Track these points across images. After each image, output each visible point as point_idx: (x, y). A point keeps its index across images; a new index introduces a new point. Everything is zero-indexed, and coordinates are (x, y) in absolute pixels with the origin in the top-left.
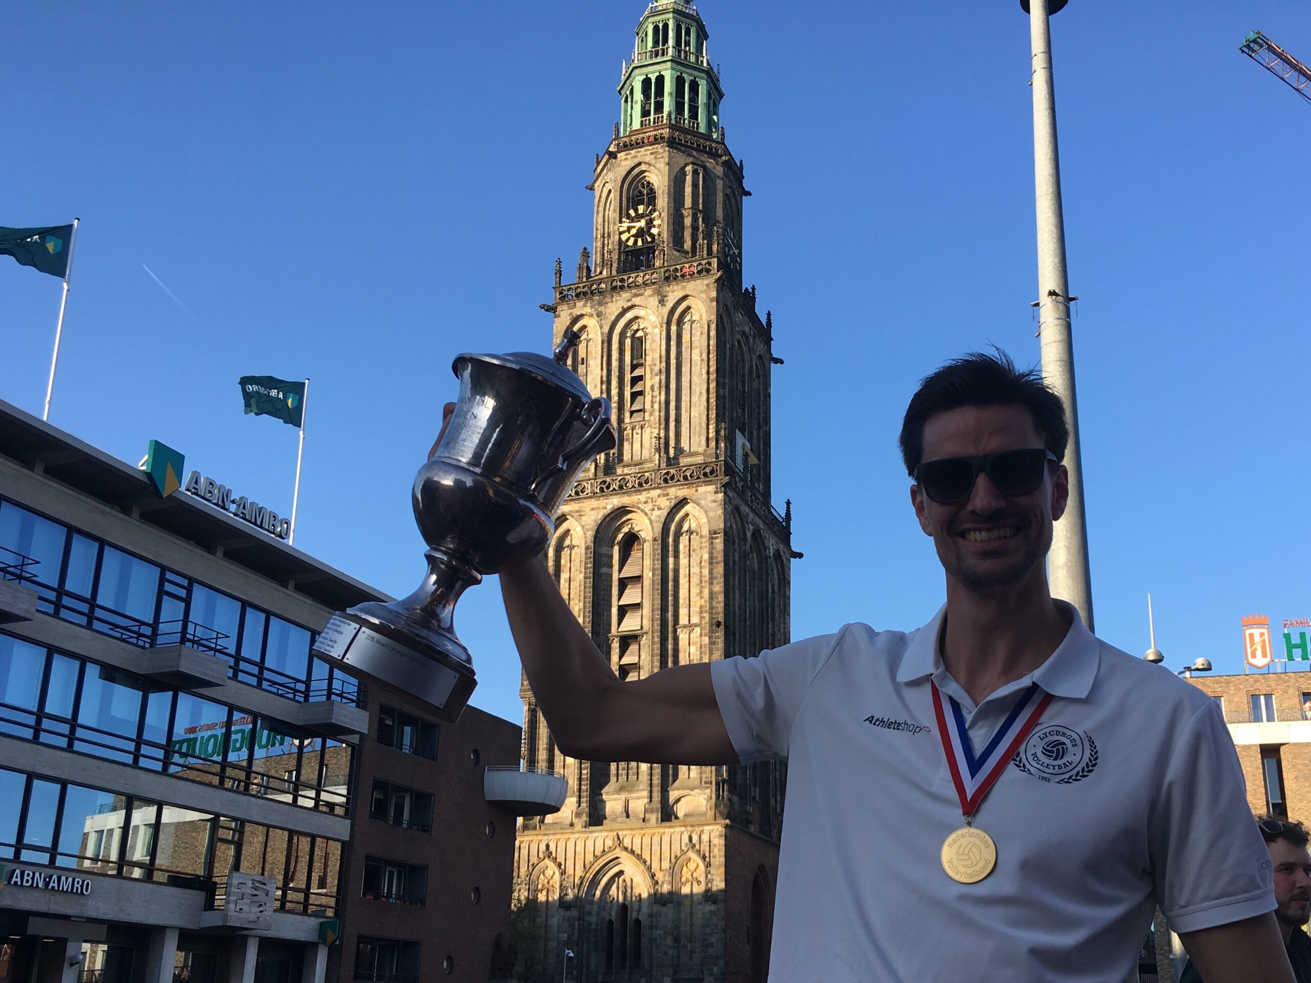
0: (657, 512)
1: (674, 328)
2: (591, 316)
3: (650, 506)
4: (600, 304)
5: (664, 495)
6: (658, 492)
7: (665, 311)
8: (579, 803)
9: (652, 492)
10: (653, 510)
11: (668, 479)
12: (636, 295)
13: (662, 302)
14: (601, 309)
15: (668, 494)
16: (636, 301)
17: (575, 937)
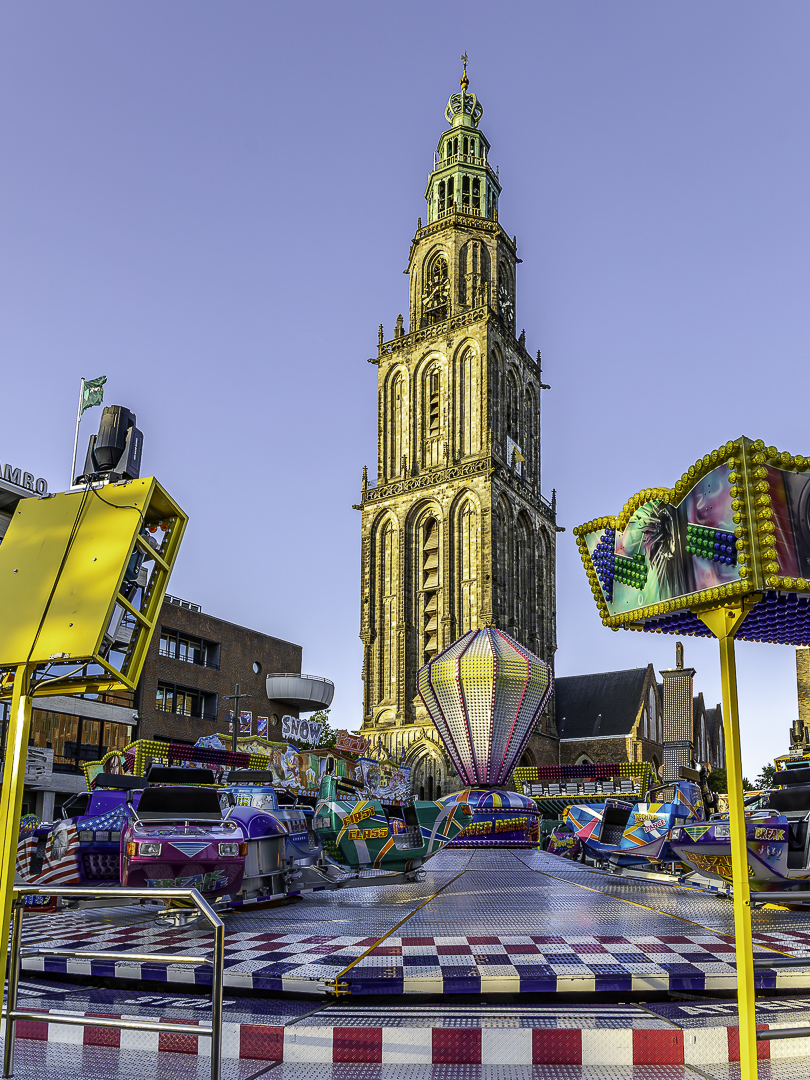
1: (458, 364)
2: (402, 363)
3: (441, 495)
4: (408, 353)
5: (451, 487)
6: (446, 485)
7: (452, 351)
8: (399, 708)
9: (442, 485)
10: (444, 498)
11: (453, 475)
12: (432, 343)
13: (449, 345)
14: (409, 356)
16: (432, 347)
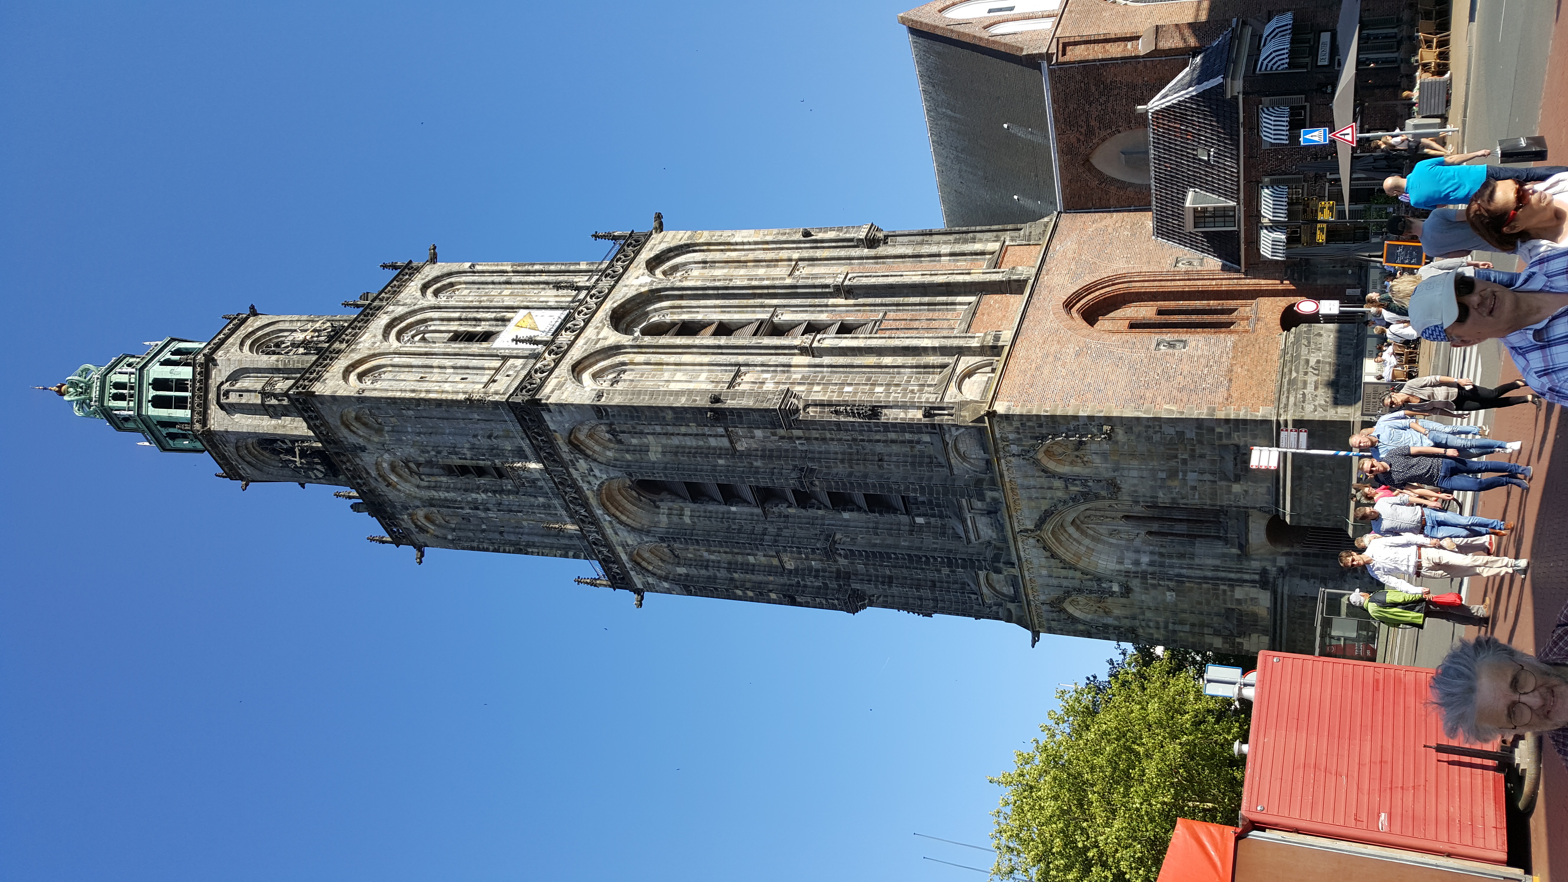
0: (597, 472)
3: (591, 479)
4: (394, 507)
5: (574, 465)
6: (572, 470)
9: (575, 477)
10: (595, 476)
12: (368, 473)
13: (363, 449)
14: (399, 506)
15: (571, 461)
16: (374, 473)
17: (1171, 584)
